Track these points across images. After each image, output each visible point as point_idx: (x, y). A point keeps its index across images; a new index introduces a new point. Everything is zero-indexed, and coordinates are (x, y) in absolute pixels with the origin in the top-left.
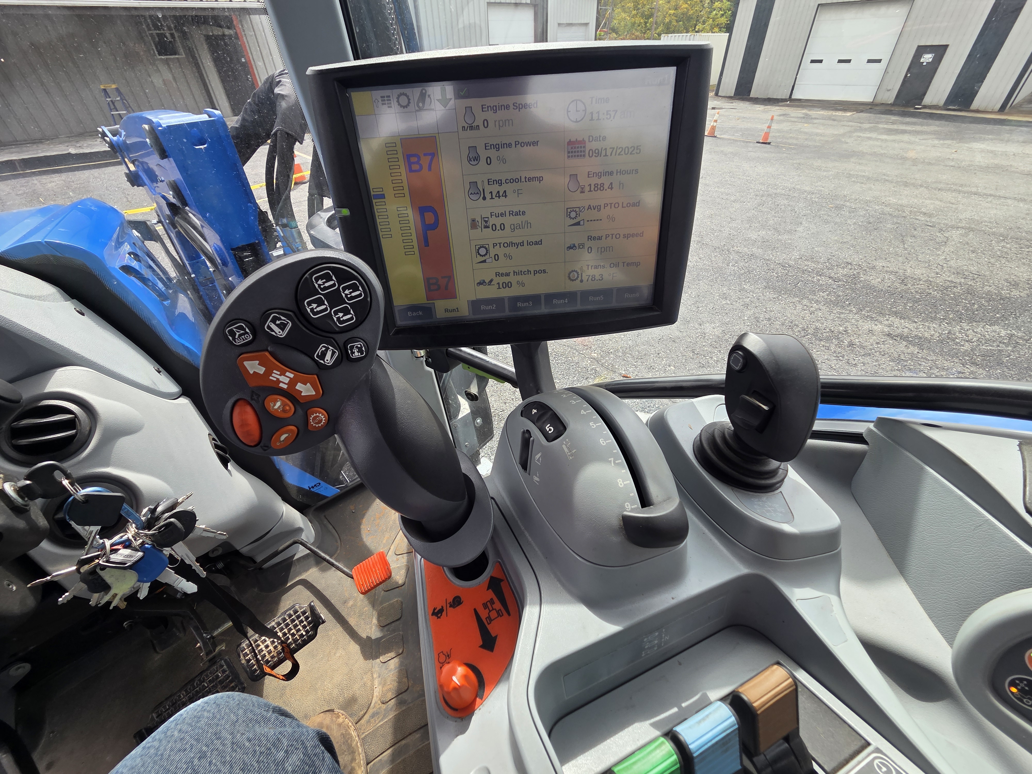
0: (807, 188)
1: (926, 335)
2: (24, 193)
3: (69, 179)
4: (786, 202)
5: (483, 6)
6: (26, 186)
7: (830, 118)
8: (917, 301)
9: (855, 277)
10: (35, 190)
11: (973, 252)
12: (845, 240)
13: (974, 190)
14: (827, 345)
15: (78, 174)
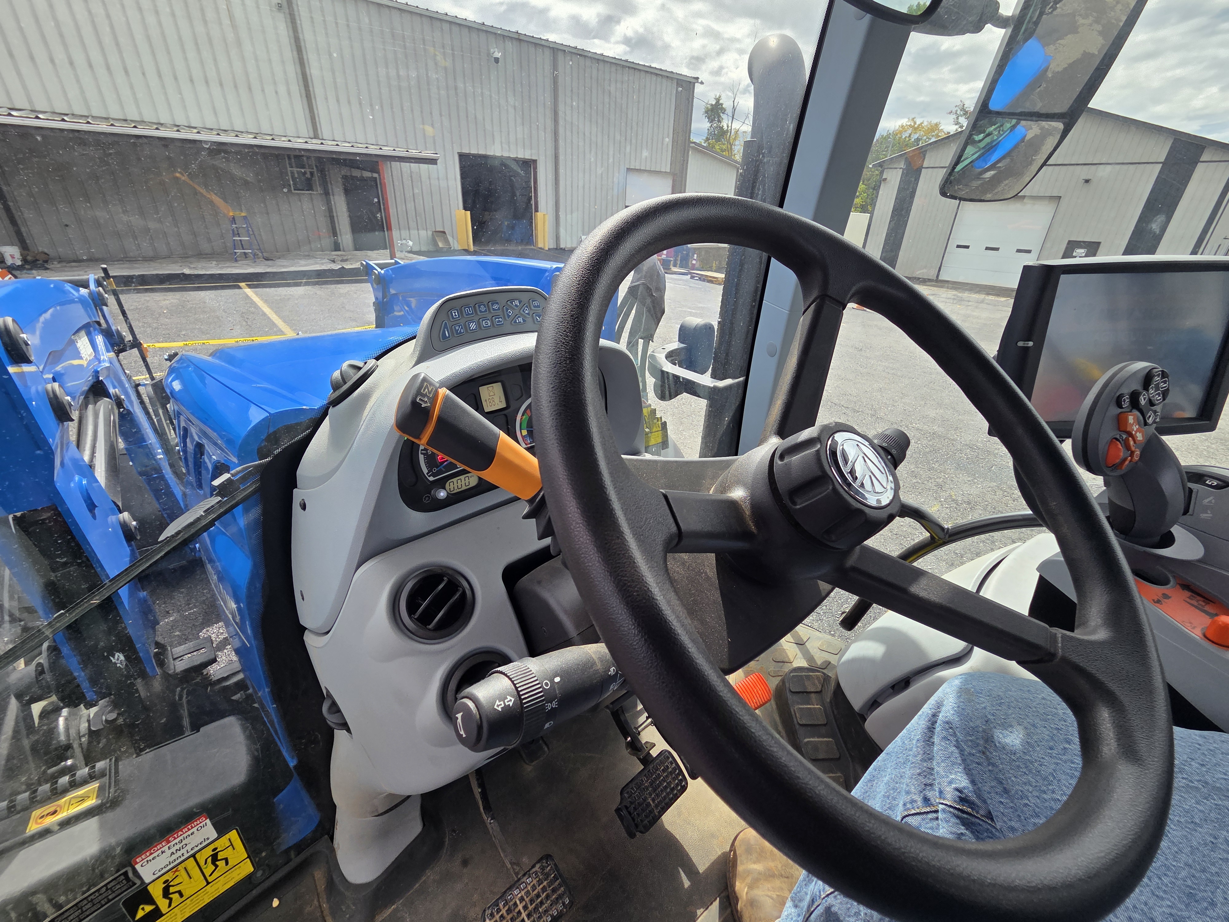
2: (137, 309)
3: (184, 299)
5: (623, 170)
6: (139, 302)
10: (148, 306)
15: (202, 294)
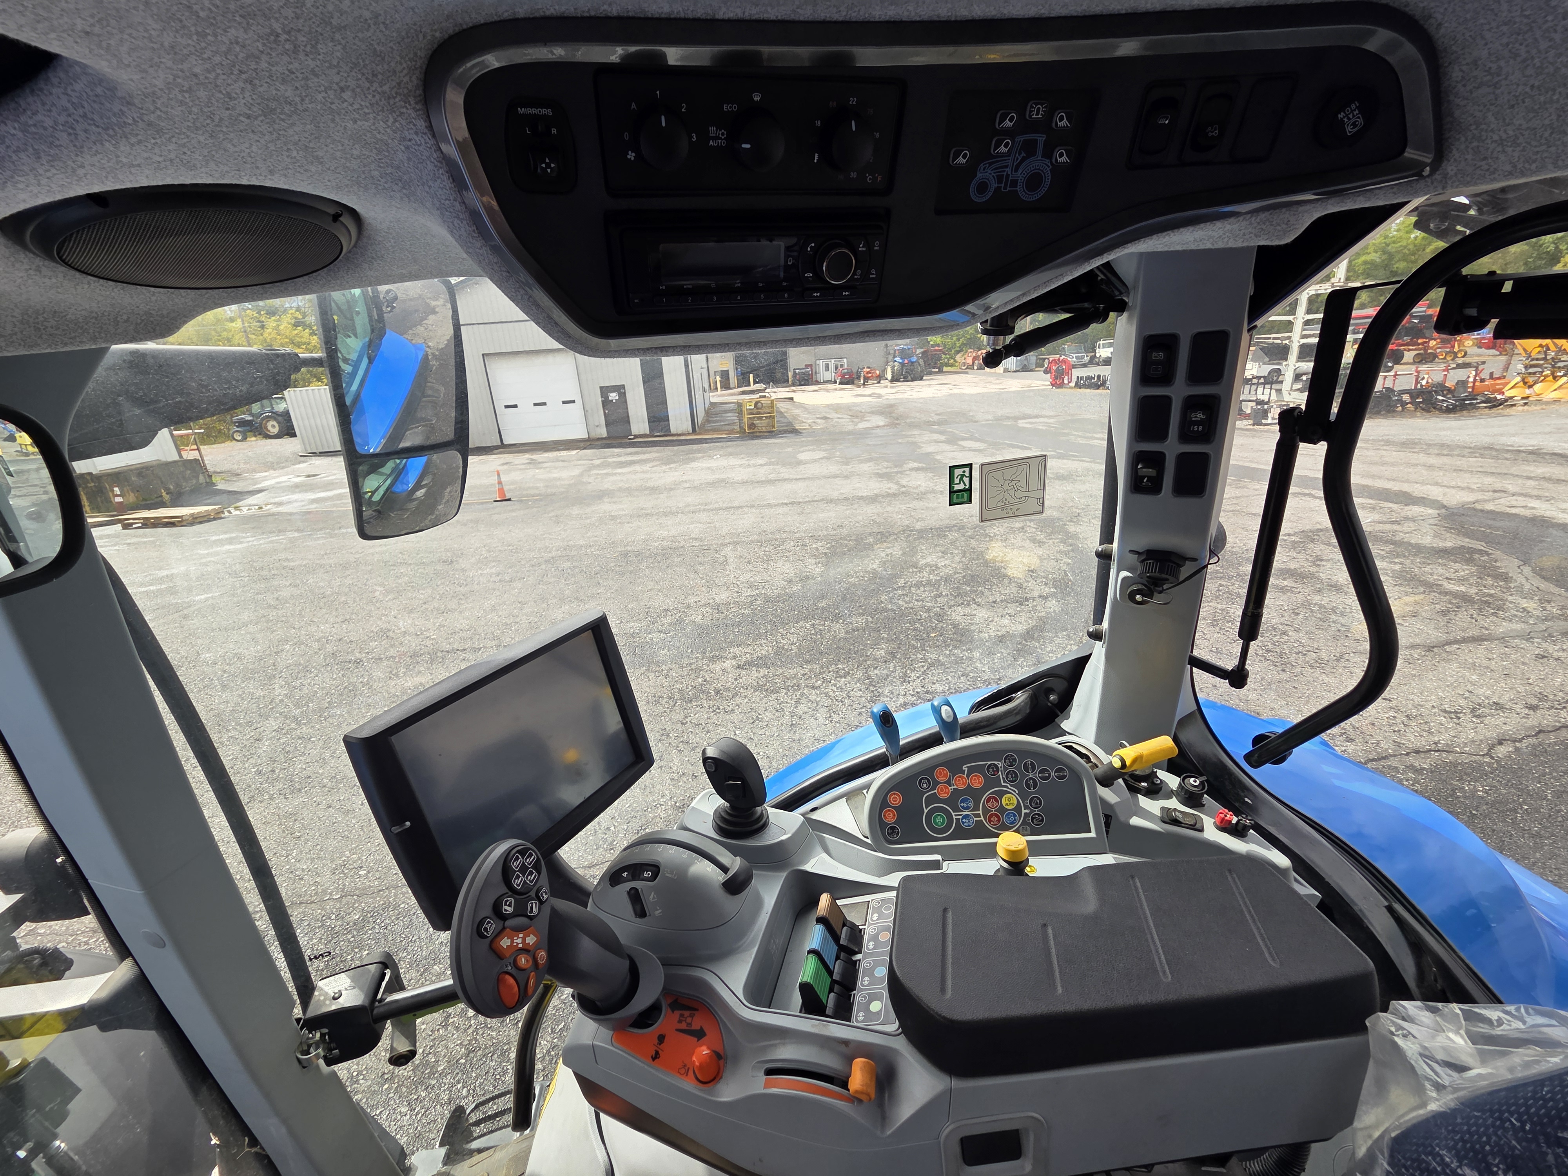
0: (582, 542)
1: (764, 652)
4: (568, 564)
7: (557, 460)
8: (739, 624)
9: (680, 621)
11: (749, 562)
12: (650, 588)
13: (717, 506)
14: (699, 703)
